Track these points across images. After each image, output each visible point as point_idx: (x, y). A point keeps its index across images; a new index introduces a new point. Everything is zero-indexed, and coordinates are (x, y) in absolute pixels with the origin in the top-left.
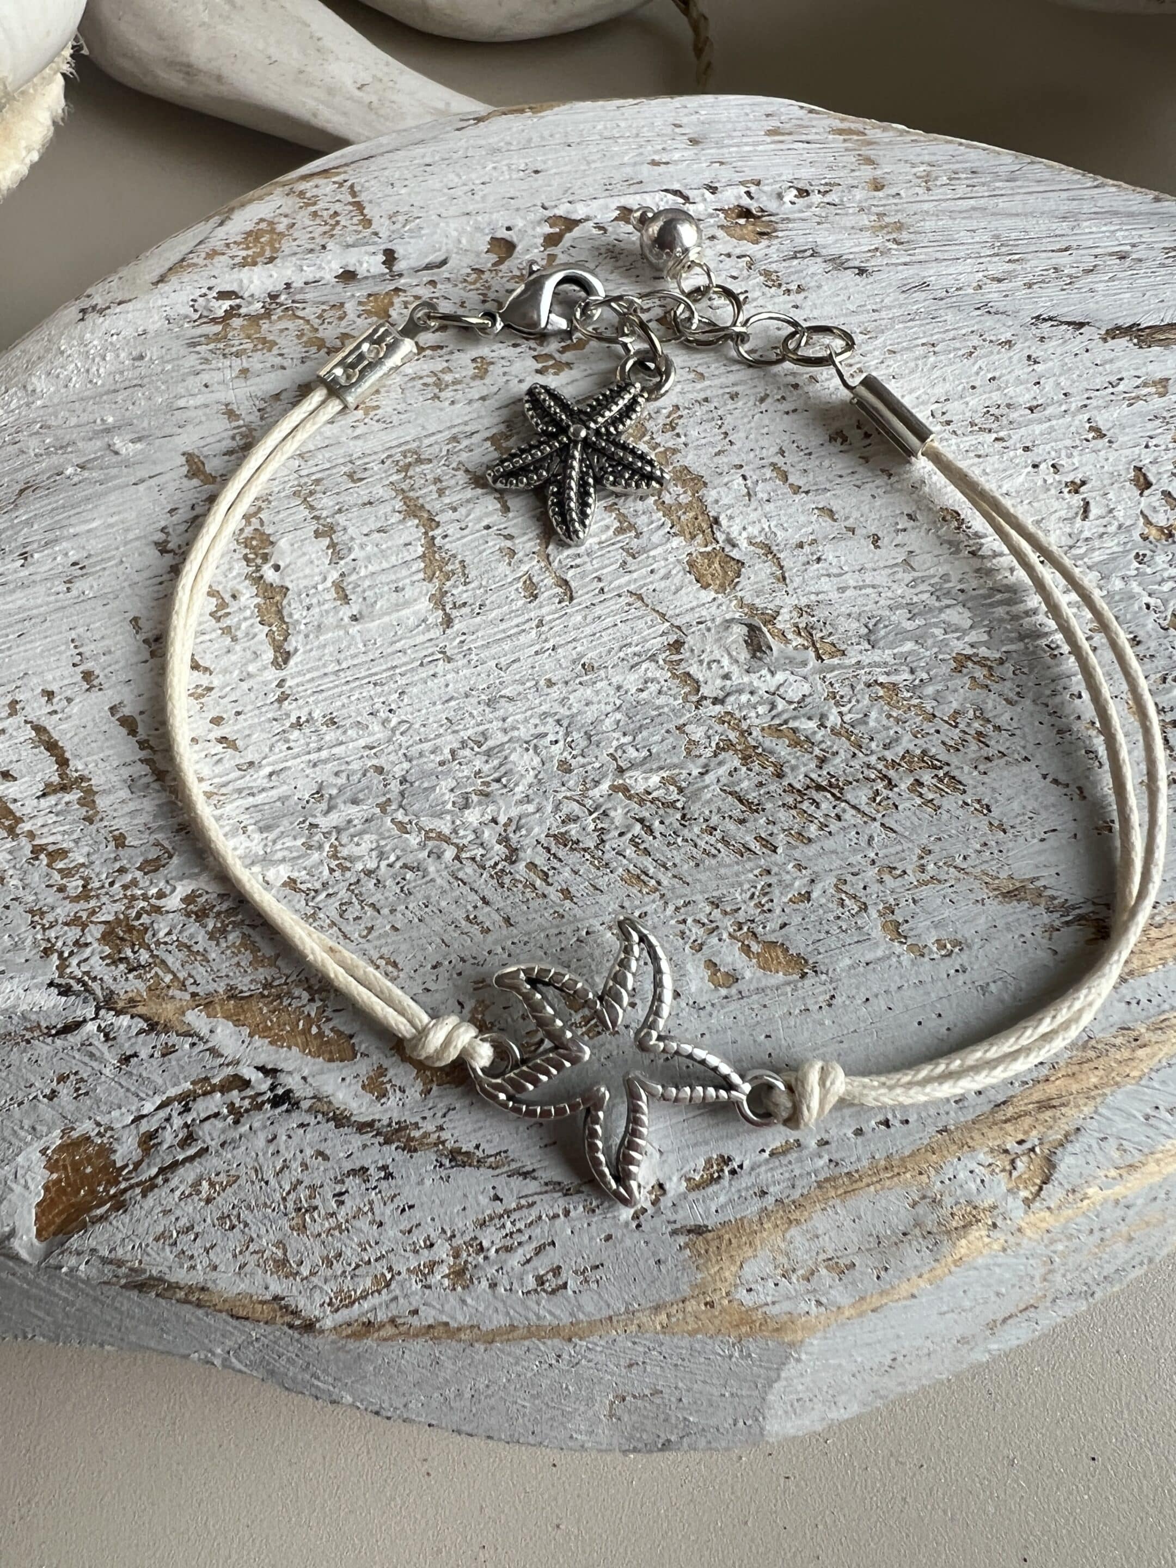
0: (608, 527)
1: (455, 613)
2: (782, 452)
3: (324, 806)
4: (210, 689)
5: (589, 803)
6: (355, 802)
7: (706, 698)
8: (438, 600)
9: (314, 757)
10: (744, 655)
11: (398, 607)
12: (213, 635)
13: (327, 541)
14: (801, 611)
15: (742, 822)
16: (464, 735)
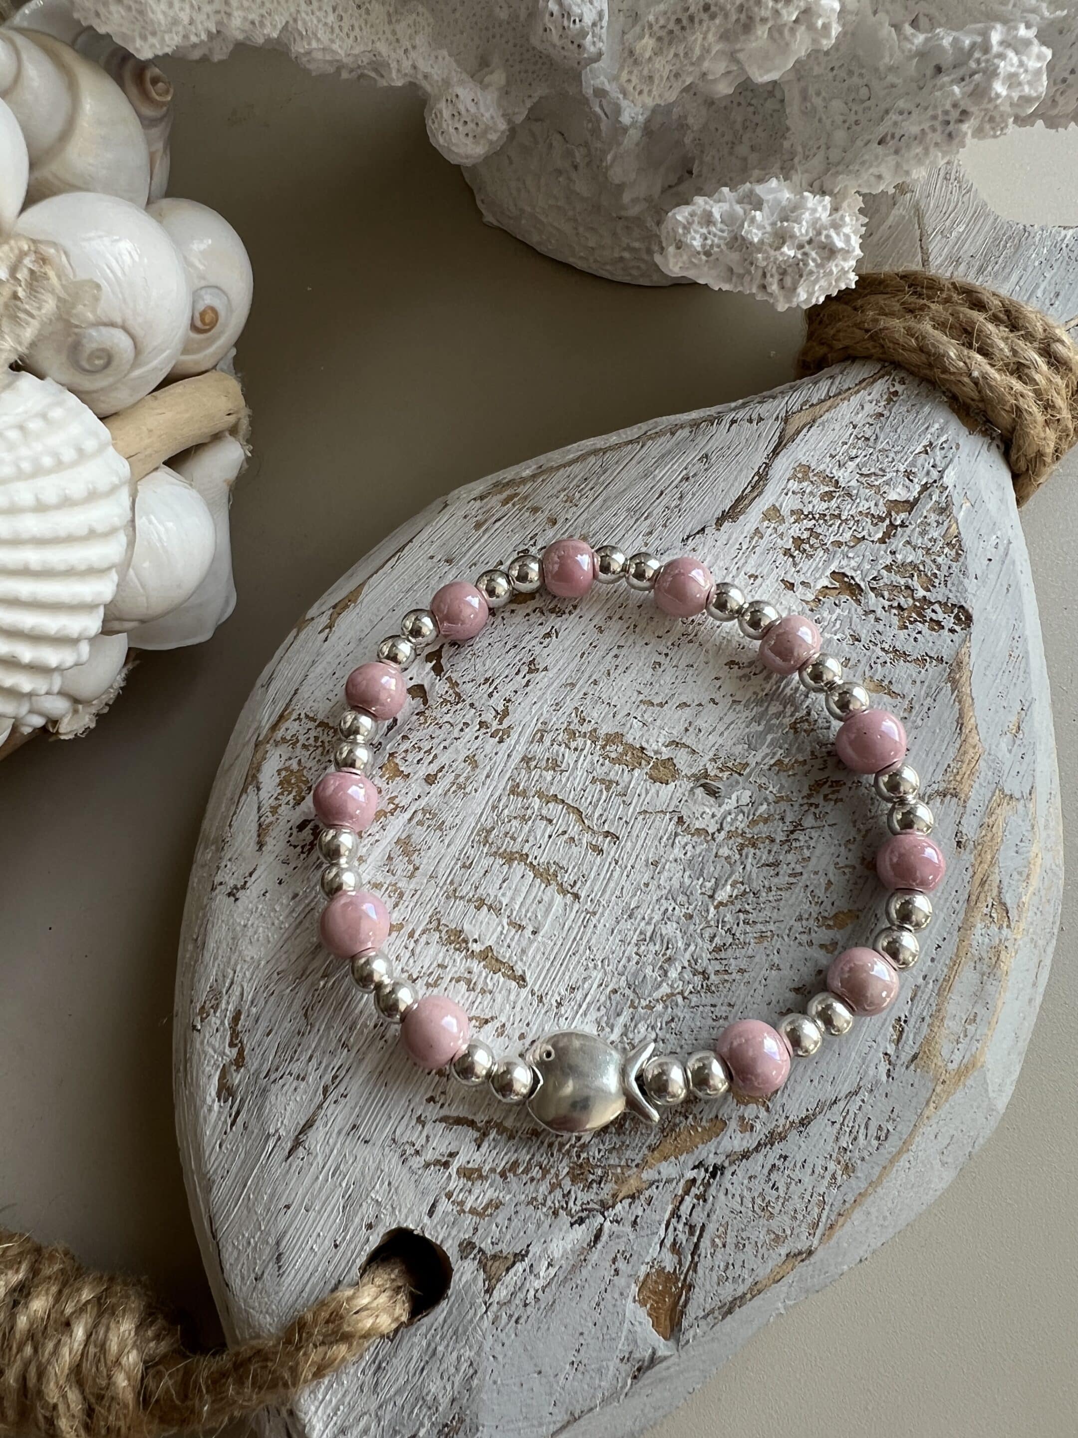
0: (601, 791)
1: (575, 889)
2: (640, 693)
3: (608, 1030)
4: (504, 1025)
5: (712, 923)
6: (618, 1015)
7: (713, 834)
8: (563, 891)
9: (581, 1011)
10: (712, 800)
11: (548, 911)
12: (479, 1000)
13: (485, 908)
14: (714, 760)
15: (777, 874)
16: (634, 941)
